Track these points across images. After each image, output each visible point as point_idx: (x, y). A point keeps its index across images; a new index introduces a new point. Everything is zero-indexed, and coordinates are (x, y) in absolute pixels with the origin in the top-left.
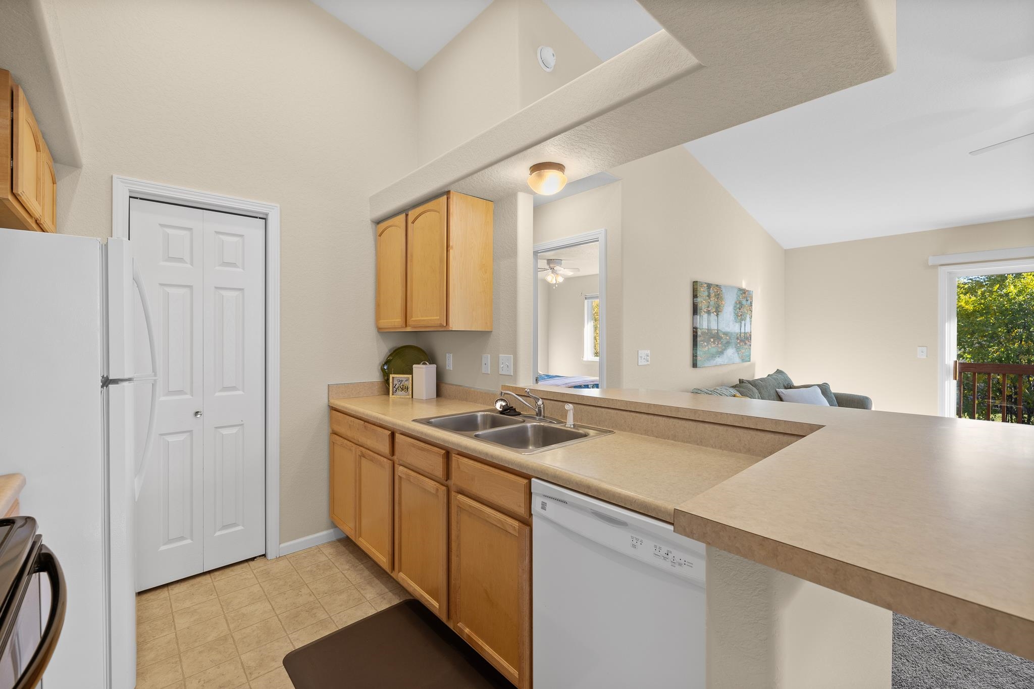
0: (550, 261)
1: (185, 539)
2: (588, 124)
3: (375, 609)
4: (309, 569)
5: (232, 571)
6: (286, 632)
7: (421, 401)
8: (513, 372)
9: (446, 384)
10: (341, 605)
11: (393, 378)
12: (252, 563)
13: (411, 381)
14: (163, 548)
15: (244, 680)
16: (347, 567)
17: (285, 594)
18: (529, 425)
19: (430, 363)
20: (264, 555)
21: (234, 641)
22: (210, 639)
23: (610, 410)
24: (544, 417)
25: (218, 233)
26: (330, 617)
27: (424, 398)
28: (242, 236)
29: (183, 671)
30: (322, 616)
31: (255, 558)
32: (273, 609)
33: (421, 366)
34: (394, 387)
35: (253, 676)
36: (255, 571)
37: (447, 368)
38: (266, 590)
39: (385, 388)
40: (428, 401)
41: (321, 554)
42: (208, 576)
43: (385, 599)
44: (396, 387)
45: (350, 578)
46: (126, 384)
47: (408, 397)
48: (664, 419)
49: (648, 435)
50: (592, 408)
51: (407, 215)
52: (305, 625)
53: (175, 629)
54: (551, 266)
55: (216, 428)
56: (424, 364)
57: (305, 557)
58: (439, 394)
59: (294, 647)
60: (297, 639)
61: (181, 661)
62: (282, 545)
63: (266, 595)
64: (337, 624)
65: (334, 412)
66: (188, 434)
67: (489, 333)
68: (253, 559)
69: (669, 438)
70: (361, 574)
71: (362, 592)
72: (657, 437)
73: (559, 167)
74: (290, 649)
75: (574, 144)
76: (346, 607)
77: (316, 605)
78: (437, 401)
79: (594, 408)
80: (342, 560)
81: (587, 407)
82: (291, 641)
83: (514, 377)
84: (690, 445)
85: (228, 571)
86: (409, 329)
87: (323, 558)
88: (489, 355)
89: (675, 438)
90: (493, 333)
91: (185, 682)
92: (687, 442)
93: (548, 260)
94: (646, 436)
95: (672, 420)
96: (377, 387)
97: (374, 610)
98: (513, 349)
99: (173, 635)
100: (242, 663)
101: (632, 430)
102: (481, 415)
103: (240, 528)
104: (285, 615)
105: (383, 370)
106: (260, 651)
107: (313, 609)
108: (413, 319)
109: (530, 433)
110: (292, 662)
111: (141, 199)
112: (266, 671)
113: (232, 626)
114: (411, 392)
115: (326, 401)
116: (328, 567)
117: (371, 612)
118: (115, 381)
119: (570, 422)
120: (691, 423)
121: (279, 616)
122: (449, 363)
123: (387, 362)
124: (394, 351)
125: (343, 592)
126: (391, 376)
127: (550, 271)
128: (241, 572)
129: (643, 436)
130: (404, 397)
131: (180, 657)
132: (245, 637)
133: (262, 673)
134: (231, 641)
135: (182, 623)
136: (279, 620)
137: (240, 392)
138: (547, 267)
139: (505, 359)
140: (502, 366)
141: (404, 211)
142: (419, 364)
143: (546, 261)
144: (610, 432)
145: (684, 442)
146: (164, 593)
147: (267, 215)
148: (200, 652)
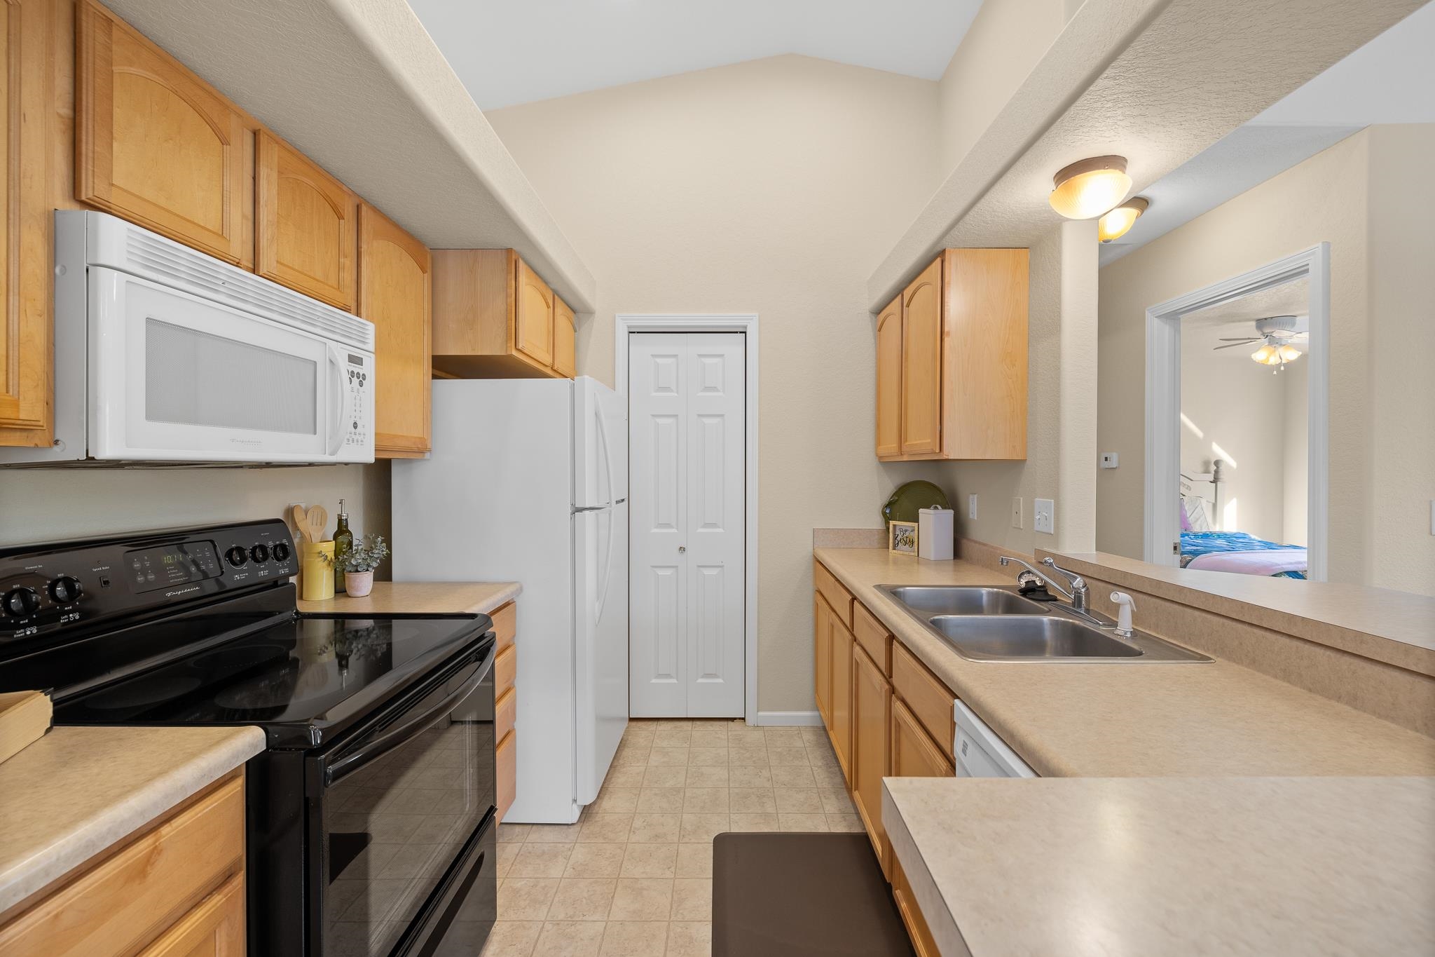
0: (1261, 323)
1: (671, 677)
2: (1109, 72)
3: (828, 827)
4: (779, 750)
5: (711, 726)
6: (729, 810)
7: (928, 562)
8: (1054, 528)
9: (969, 540)
10: (794, 806)
11: (895, 526)
12: (730, 723)
13: (916, 532)
14: (654, 681)
15: (676, 839)
16: (820, 764)
17: (745, 768)
18: (1046, 619)
19: (944, 508)
20: (744, 719)
21: (684, 796)
22: (667, 785)
23: (1209, 616)
24: (1088, 611)
25: (700, 356)
26: (777, 814)
27: (932, 559)
28: (722, 356)
29: (637, 805)
30: (770, 809)
31: (735, 719)
32: (729, 780)
33: (931, 511)
34: (895, 538)
35: (686, 840)
36: (729, 734)
37: (971, 516)
38: (731, 756)
39: (886, 540)
40: (939, 563)
41: (799, 738)
42: (690, 723)
43: (845, 820)
44: (898, 539)
45: (817, 777)
46: (587, 512)
47: (912, 554)
48: (1328, 653)
49: (1289, 682)
50: (1176, 606)
51: (903, 295)
52: (749, 811)
53: (647, 763)
54: (1267, 330)
55: (699, 566)
56: (936, 508)
57: (782, 735)
58: (958, 553)
59: (730, 829)
60: (737, 822)
61: (639, 795)
62: (761, 714)
63: (728, 762)
64: (781, 825)
65: (818, 563)
66: (674, 569)
67: (1024, 461)
68: (733, 719)
69: (1339, 699)
70: (832, 778)
71: (823, 799)
72: (1310, 690)
73: (1113, 162)
74: (725, 829)
75: (1109, 114)
76: (798, 810)
77: (770, 794)
78: (955, 565)
79: (1181, 608)
80: (819, 752)
81: (1168, 604)
82: (730, 821)
83: (1055, 537)
84: (1393, 726)
85: (708, 724)
86: (905, 458)
87: (799, 744)
88: (1022, 499)
89: (1354, 701)
90: (1027, 462)
91: (634, 816)
92: (1386, 717)
93: (1258, 321)
94: (1285, 684)
95: (1347, 659)
96: (877, 537)
97: (828, 829)
98: (1055, 491)
99: (643, 769)
100: (681, 821)
101: (1254, 663)
102: (989, 593)
103: (720, 681)
104: (736, 791)
105: (884, 514)
106: (700, 818)
107: (764, 796)
108: (907, 443)
109: (1048, 634)
110: (722, 843)
111: (638, 332)
112: (696, 842)
113: (688, 781)
114: (916, 548)
115: (810, 549)
116: (800, 756)
117: (823, 829)
118: (581, 510)
119: (1125, 625)
120: (1396, 674)
121: (731, 790)
122: (973, 507)
123: (889, 505)
124: (900, 489)
125: (803, 791)
126: (892, 523)
127: (1264, 341)
128: (718, 729)
129: (1279, 682)
130: (907, 553)
131: (640, 791)
132: (694, 797)
133: (693, 840)
134: (682, 794)
135: (655, 759)
136: (729, 793)
137: (721, 530)
138: (1257, 334)
139: (1043, 506)
140: (1038, 517)
141: (899, 291)
142: (928, 507)
143: (1254, 323)
144: (1203, 658)
145: (1380, 716)
146: (653, 726)
147: (746, 327)
148: (656, 794)
